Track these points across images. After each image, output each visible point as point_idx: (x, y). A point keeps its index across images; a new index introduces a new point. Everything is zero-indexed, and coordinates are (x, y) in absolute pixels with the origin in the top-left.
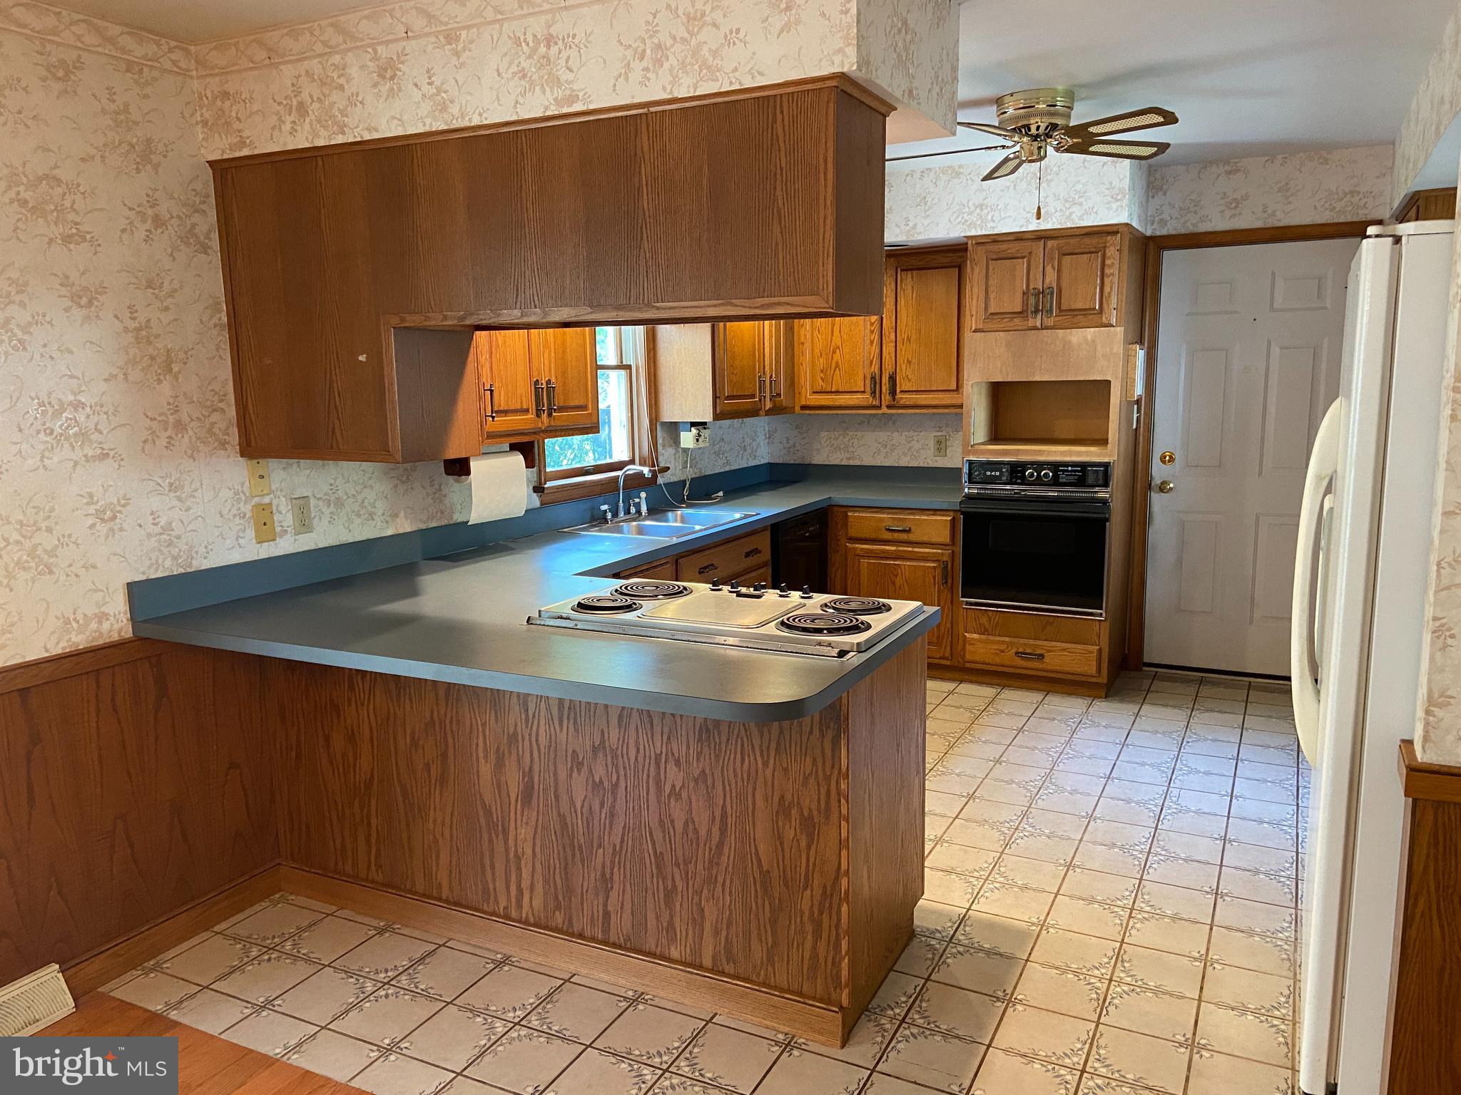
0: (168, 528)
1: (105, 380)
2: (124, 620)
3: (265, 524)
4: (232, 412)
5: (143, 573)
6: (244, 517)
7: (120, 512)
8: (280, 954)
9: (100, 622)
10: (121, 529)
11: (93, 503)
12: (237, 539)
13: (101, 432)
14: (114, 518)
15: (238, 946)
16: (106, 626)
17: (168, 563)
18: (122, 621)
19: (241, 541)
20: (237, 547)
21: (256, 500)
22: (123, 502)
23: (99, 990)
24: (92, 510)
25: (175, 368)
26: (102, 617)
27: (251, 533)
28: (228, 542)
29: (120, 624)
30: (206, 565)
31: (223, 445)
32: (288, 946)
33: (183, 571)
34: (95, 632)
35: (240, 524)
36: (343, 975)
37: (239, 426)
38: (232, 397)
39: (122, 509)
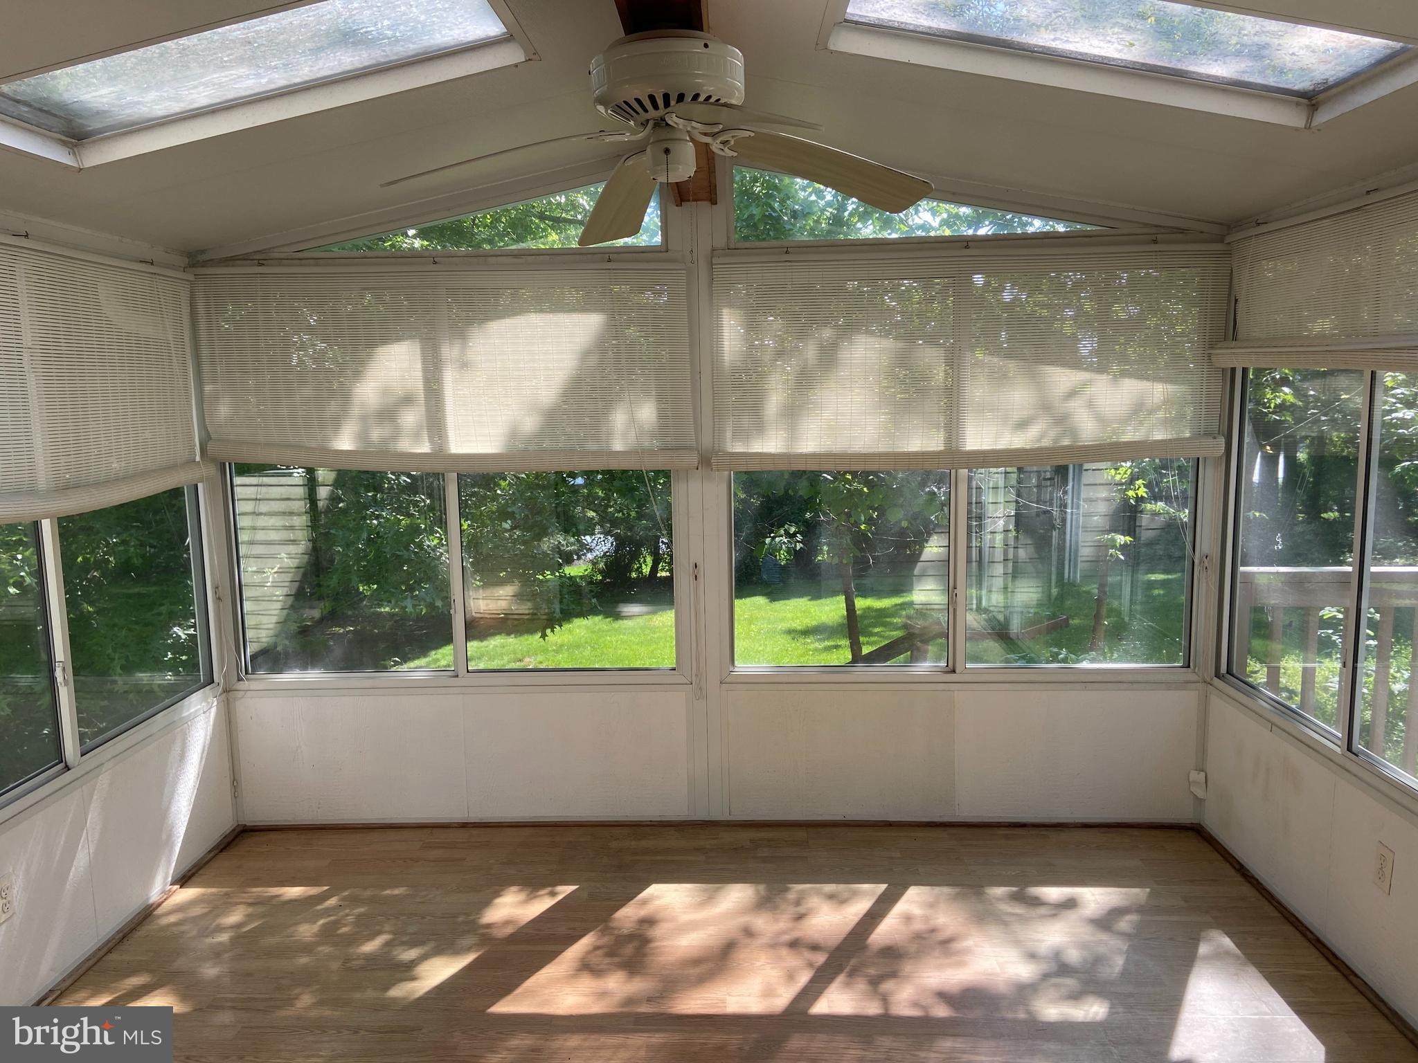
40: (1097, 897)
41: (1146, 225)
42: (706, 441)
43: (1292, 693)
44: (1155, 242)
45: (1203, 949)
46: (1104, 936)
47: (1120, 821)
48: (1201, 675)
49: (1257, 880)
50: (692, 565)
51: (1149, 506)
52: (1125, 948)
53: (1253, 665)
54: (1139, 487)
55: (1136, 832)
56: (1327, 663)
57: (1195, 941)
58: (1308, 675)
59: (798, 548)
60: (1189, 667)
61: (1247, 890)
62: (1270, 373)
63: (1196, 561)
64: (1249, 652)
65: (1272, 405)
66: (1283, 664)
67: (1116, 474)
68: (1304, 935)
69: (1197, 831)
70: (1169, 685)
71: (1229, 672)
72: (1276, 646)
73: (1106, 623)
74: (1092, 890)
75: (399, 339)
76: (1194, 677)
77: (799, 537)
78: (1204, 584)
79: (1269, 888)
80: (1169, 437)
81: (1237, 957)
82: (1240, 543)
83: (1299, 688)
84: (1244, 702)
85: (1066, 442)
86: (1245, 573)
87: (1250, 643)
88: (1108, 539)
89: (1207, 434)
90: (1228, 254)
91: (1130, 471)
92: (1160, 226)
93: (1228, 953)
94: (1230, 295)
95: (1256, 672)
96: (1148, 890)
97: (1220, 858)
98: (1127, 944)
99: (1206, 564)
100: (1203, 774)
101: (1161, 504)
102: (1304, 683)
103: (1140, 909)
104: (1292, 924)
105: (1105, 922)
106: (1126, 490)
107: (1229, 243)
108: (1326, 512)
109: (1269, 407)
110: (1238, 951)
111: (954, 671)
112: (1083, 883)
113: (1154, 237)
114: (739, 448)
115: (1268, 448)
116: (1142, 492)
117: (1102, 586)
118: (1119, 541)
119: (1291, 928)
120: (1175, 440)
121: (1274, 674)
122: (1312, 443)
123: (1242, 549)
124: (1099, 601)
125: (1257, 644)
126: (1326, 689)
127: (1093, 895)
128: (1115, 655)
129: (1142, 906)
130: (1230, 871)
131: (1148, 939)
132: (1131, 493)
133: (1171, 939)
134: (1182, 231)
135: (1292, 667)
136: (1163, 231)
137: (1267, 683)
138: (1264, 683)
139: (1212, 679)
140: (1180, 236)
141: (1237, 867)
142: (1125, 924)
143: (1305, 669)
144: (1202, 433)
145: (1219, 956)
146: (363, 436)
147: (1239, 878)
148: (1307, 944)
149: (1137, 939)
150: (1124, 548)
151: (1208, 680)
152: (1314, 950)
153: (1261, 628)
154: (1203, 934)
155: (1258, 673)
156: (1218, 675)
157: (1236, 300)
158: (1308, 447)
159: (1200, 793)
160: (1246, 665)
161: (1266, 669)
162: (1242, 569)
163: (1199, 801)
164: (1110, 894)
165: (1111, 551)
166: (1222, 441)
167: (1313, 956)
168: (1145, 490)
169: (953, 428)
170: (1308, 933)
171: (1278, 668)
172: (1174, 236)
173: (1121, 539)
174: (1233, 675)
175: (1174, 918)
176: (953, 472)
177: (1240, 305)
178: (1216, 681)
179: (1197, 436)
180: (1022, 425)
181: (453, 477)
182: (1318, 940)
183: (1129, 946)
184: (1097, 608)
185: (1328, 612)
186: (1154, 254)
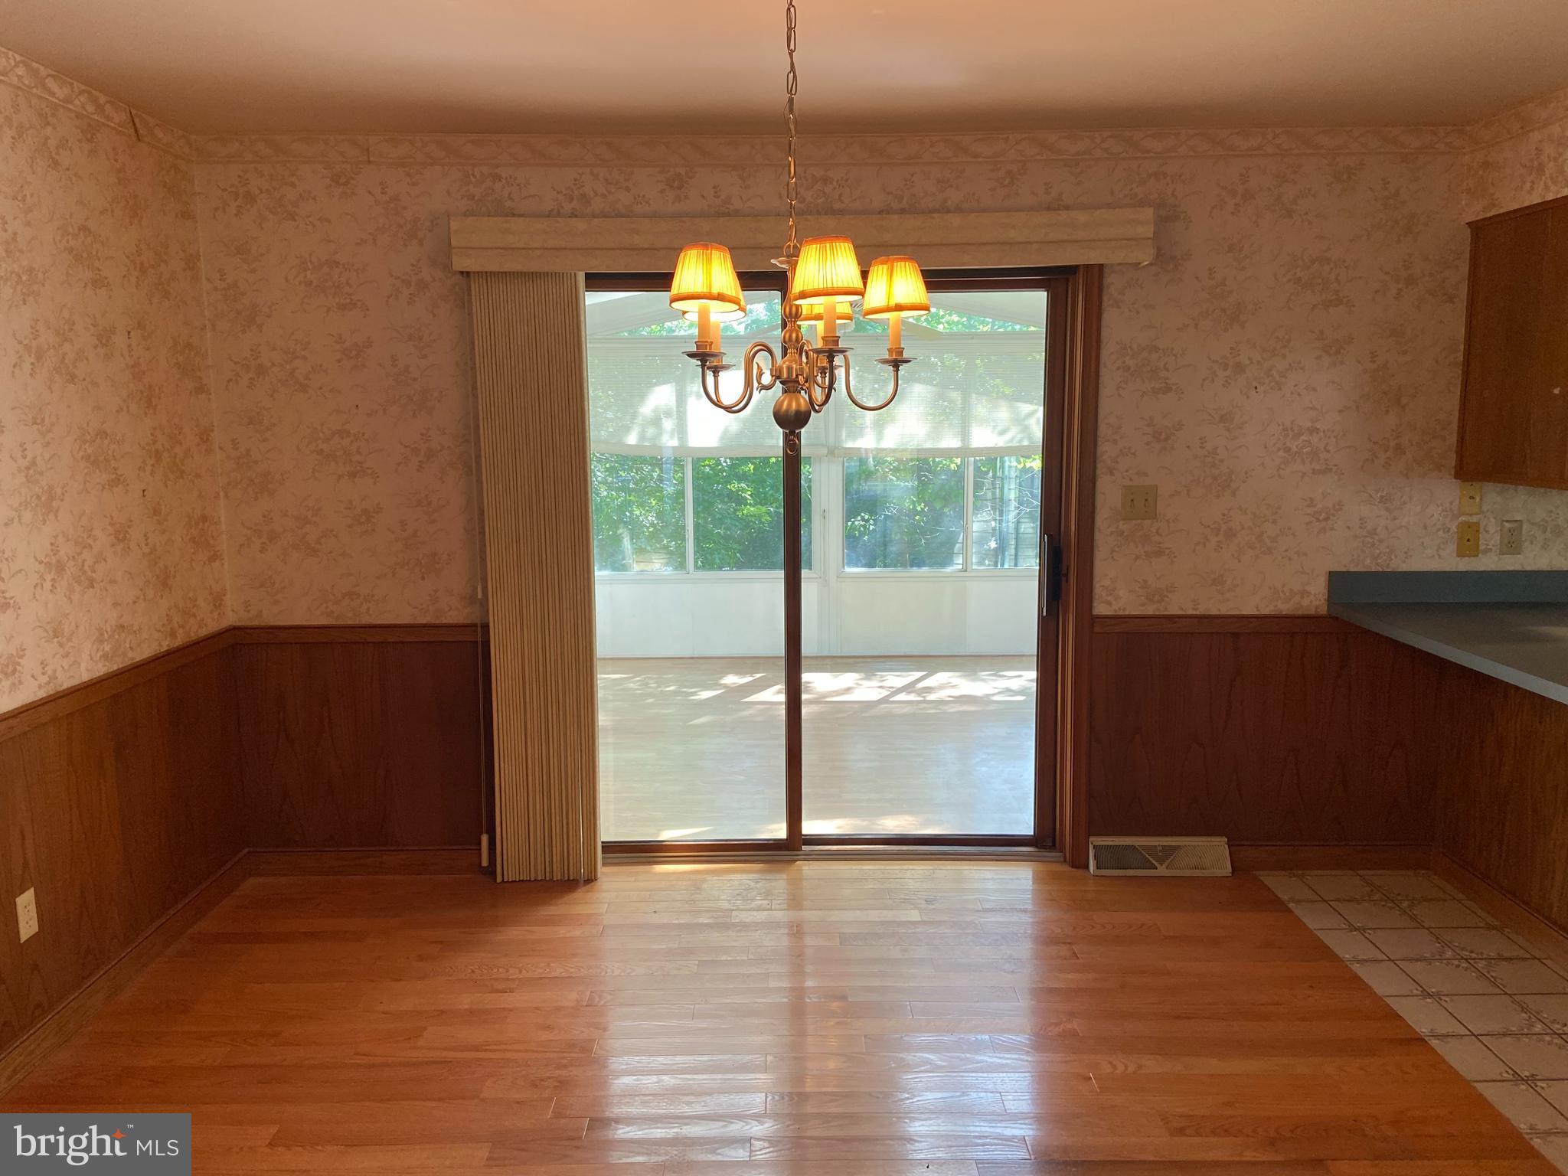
0: (1373, 533)
1: (1340, 411)
2: (1322, 600)
3: (1468, 540)
4: (1453, 439)
5: (1345, 566)
6: (1449, 531)
7: (1333, 515)
8: (1394, 905)
9: (1302, 597)
10: (1332, 529)
11: (1312, 506)
12: (1437, 551)
13: (1328, 451)
14: (1327, 519)
15: (1367, 889)
16: (1306, 602)
17: (1368, 561)
18: (1320, 600)
19: (1442, 553)
20: (1437, 557)
21: (1462, 518)
22: (1337, 507)
23: (1254, 872)
24: (1311, 511)
25: (1404, 400)
26: (1304, 593)
27: (1452, 547)
28: (1429, 551)
29: (1317, 603)
30: (1404, 567)
31: (1439, 467)
32: (1405, 904)
33: (1381, 570)
34: (1297, 604)
35: (1443, 538)
36: (1434, 939)
37: (1457, 452)
38: (1455, 426)
39: (1335, 512)
42: (831, 441)
50: (822, 511)
59: (871, 529)
75: (664, 383)
77: (872, 522)
85: (1026, 443)
111: (966, 571)
114: (849, 445)
146: (642, 436)
169: (965, 434)
176: (966, 459)
180: (1003, 432)
181: (690, 459)
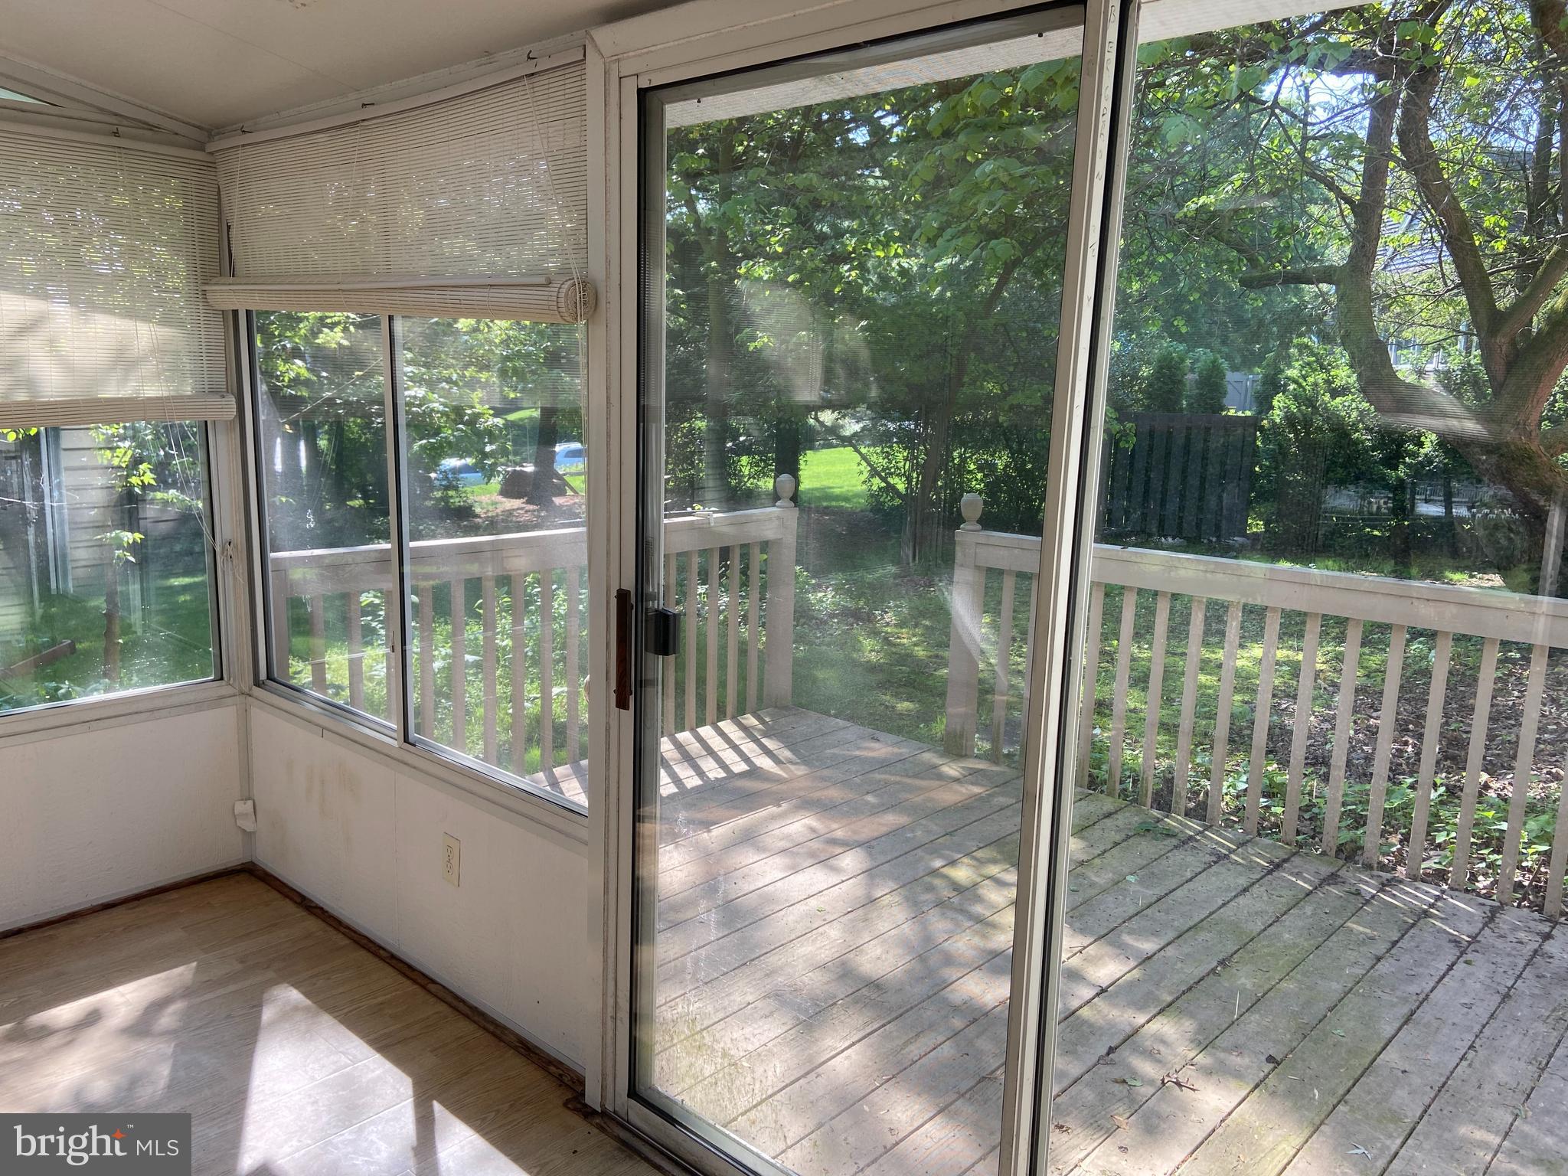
40: (128, 996)
41: (102, 110)
43: (339, 688)
44: (116, 134)
45: (268, 1014)
46: (143, 1046)
47: (152, 887)
48: (236, 685)
49: (322, 909)
51: (159, 495)
52: (170, 1050)
53: (296, 665)
54: (145, 473)
55: (174, 895)
56: (370, 652)
57: (257, 1007)
58: (355, 667)
60: (222, 679)
61: (313, 924)
62: (279, 342)
63: (218, 549)
64: (291, 652)
65: (286, 379)
66: (327, 659)
67: (113, 457)
68: (376, 955)
69: (250, 873)
70: (198, 706)
71: (270, 677)
72: (318, 642)
73: (121, 641)
74: (121, 989)
76: (229, 690)
78: (231, 578)
79: (335, 913)
80: (166, 394)
81: (306, 1009)
82: (268, 524)
83: (346, 682)
84: (288, 709)
85: (23, 396)
86: (276, 560)
87: (290, 641)
88: (111, 538)
89: (213, 392)
90: (212, 166)
91: (130, 453)
92: (121, 116)
93: (296, 1009)
94: (220, 219)
95: (299, 672)
96: (194, 964)
97: (279, 896)
98: (173, 1045)
99: (230, 552)
100: (250, 803)
101: (173, 492)
102: (351, 676)
103: (187, 992)
104: (363, 947)
105: (141, 1027)
106: (128, 476)
107: (211, 153)
108: (351, 500)
109: (283, 381)
110: (308, 1002)
112: (107, 983)
113: (115, 129)
115: (287, 427)
116: (149, 478)
117: (111, 598)
118: (125, 539)
119: (363, 953)
120: (174, 397)
121: (319, 670)
122: (331, 429)
123: (271, 533)
124: (109, 616)
125: (298, 642)
126: (371, 679)
127: (123, 995)
128: (135, 679)
129: (188, 988)
130: (290, 907)
131: (200, 1027)
132: (134, 480)
133: (229, 1016)
134: (151, 127)
135: (337, 660)
136: (125, 123)
137: (313, 682)
138: (309, 683)
139: (250, 689)
140: (148, 133)
141: (299, 900)
142: (167, 1019)
143: (351, 661)
144: (207, 390)
145: (289, 1014)
147: (301, 913)
148: (381, 964)
149: (185, 1036)
150: (133, 548)
151: (246, 690)
152: (390, 969)
153: (302, 622)
154: (266, 996)
155: (302, 673)
156: (257, 683)
157: (229, 227)
158: (326, 433)
159: (248, 825)
160: (288, 666)
161: (310, 667)
162: (273, 555)
163: (249, 836)
164: (145, 985)
165: (117, 552)
166: (232, 401)
167: (388, 977)
168: (153, 476)
170: (381, 952)
171: (324, 663)
172: (141, 132)
173: (128, 537)
174: (274, 680)
175: (232, 988)
177: (234, 232)
178: (257, 691)
179: (201, 393)
182: (393, 956)
183: (176, 1046)
184: (109, 624)
185: (366, 598)
186: (116, 150)
